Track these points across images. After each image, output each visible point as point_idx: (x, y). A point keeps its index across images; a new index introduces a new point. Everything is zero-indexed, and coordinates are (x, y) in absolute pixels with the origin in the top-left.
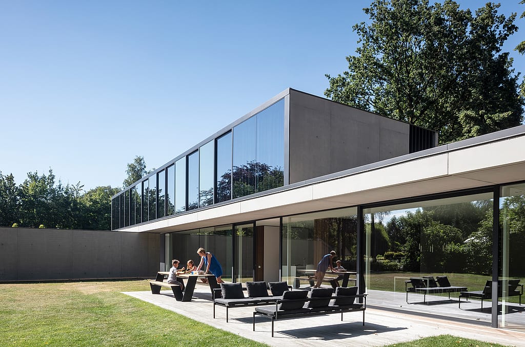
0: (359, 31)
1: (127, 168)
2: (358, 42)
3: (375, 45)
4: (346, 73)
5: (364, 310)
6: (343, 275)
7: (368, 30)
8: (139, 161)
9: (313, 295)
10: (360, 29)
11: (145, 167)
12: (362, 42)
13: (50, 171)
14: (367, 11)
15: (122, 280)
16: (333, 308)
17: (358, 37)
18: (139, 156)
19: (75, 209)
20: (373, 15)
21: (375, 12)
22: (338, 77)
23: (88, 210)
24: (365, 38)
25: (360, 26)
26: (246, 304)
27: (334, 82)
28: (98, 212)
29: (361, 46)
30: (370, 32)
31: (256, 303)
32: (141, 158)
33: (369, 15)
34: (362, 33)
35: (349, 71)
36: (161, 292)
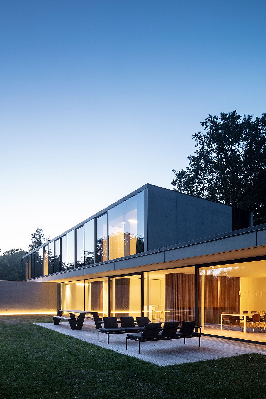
0: (197, 138)
1: (31, 237)
2: (196, 146)
3: (209, 148)
4: (188, 168)
5: (200, 337)
6: (186, 312)
7: (203, 138)
8: (39, 231)
9: (165, 326)
10: (197, 137)
12: (199, 146)
14: (203, 124)
16: (178, 335)
17: (196, 143)
20: (207, 127)
21: (209, 124)
22: (182, 171)
24: (201, 143)
25: (198, 135)
26: (120, 332)
29: (198, 148)
30: (204, 139)
31: (126, 332)
32: (40, 229)
33: (204, 127)
34: (199, 140)
35: (189, 166)
36: (60, 323)
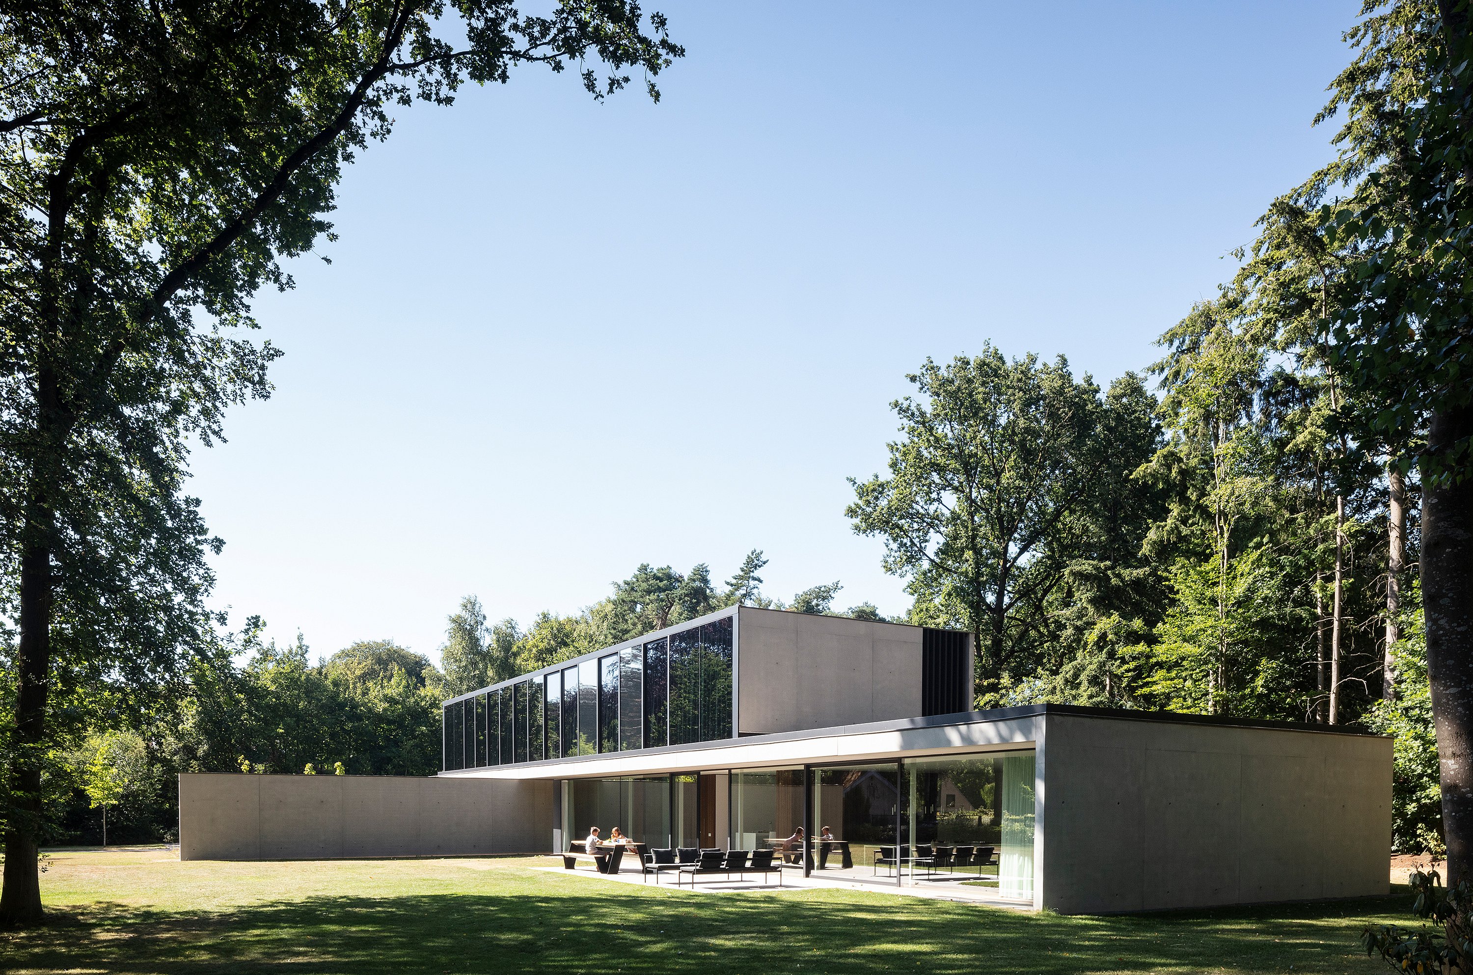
1: (448, 626)
8: (470, 605)
11: (484, 617)
13: (300, 638)
15: (501, 857)
17: (898, 422)
18: (467, 597)
19: (355, 717)
20: (924, 385)
23: (380, 718)
25: (902, 404)
27: (862, 492)
28: (398, 722)
32: (474, 600)
33: (918, 385)
36: (576, 867)
